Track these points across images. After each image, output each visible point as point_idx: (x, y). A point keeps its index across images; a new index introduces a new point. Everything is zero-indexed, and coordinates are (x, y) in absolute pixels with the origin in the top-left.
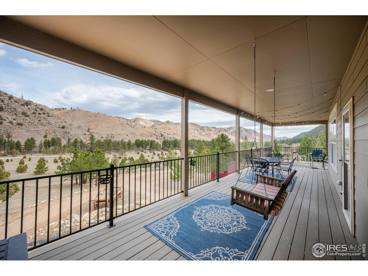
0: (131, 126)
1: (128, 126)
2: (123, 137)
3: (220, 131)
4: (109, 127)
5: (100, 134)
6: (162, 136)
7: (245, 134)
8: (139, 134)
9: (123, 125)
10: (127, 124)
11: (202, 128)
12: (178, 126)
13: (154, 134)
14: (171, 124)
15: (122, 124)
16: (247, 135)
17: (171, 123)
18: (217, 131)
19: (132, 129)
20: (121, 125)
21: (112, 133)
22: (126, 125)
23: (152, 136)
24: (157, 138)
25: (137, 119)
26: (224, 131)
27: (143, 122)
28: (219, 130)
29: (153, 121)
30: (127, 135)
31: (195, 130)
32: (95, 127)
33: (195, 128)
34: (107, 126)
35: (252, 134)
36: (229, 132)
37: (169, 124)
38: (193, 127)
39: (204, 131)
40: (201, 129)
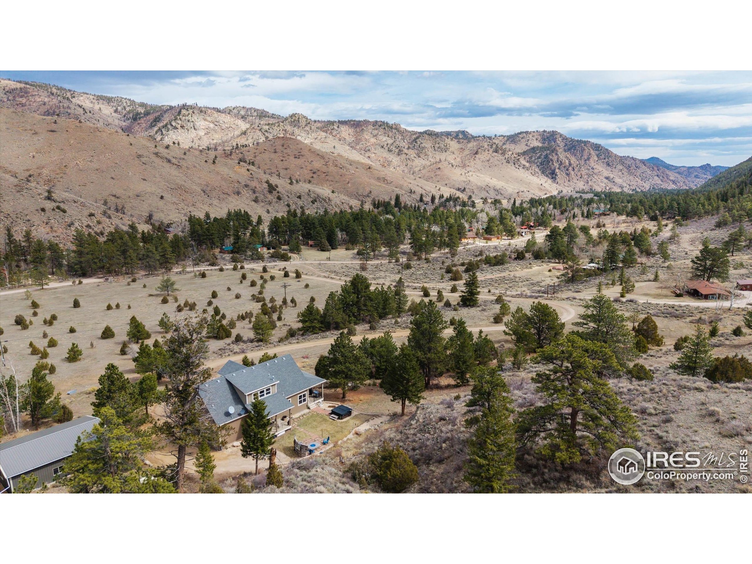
0: (169, 161)
1: (157, 160)
2: (150, 205)
3: (476, 153)
4: (103, 172)
5: (83, 205)
6: (270, 192)
7: (564, 159)
8: (199, 189)
9: (143, 159)
10: (156, 154)
11: (415, 140)
12: (331, 133)
13: (246, 186)
14: (307, 128)
15: (139, 156)
16: (570, 164)
17: (304, 124)
18: (467, 152)
19: (174, 171)
20: (137, 161)
21: (114, 193)
22: (154, 158)
23: (238, 193)
24: (256, 197)
25: (184, 112)
26: (491, 150)
27: (205, 120)
28: (475, 149)
29: (242, 113)
30: (162, 197)
31: (390, 151)
32: (58, 171)
33: (390, 141)
34: (95, 165)
35: (588, 159)
36: (508, 154)
37: (299, 127)
38: (384, 139)
39: (420, 151)
40: (411, 143)
